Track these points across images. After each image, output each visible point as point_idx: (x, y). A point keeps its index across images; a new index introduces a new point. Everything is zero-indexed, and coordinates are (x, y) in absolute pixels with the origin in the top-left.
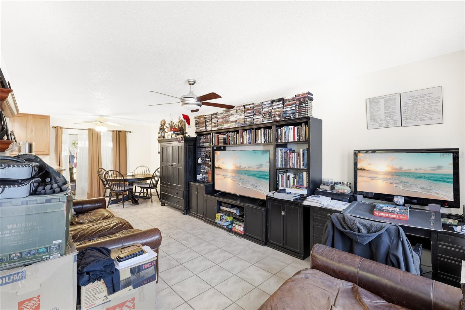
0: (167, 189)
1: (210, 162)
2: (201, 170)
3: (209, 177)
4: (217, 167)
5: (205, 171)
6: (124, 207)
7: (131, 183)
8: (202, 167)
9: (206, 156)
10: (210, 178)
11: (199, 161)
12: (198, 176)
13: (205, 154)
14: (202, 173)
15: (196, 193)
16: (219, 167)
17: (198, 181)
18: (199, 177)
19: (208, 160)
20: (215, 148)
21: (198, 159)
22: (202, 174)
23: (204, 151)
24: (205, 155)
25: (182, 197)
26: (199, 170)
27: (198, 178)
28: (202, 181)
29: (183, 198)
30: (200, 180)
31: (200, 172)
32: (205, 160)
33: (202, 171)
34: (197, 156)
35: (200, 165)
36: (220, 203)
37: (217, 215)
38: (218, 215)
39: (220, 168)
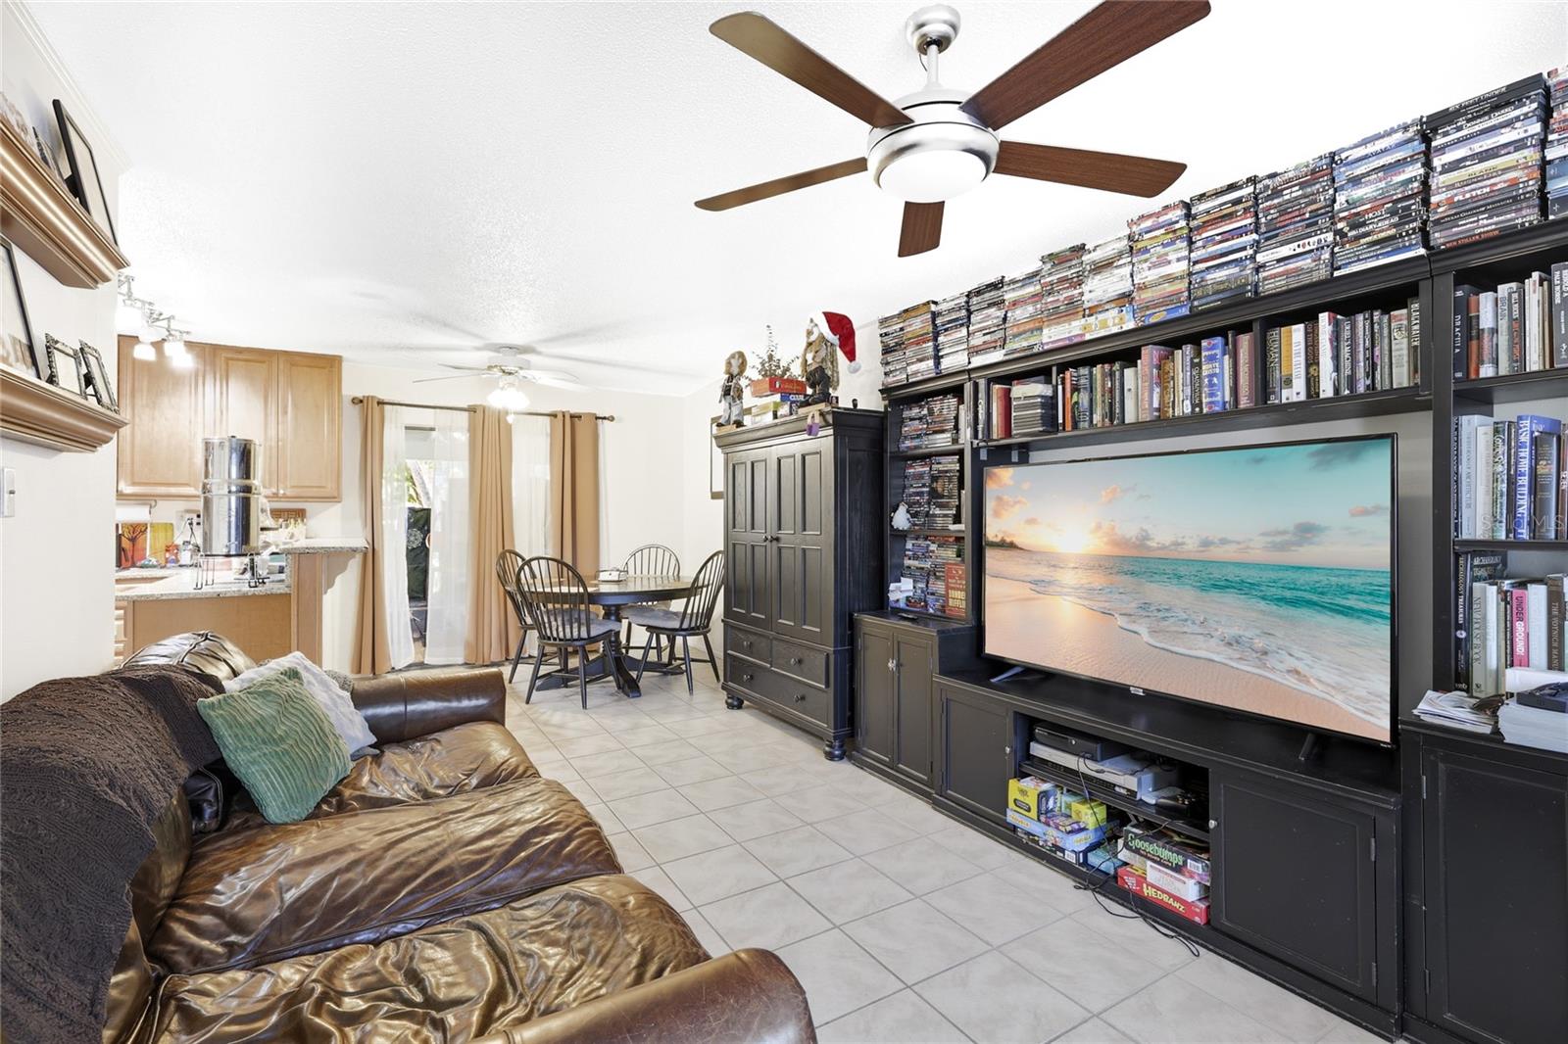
0: (752, 638)
1: (957, 519)
2: (907, 562)
3: (953, 594)
4: (998, 540)
5: (927, 565)
6: (585, 706)
7: (613, 608)
8: (909, 545)
9: (934, 494)
10: (959, 599)
11: (901, 519)
12: (892, 586)
13: (924, 486)
14: (911, 576)
15: (891, 665)
16: (1008, 540)
17: (896, 612)
18: (901, 590)
19: (945, 516)
20: (983, 456)
21: (895, 509)
22: (911, 580)
23: (921, 476)
24: (929, 493)
25: (824, 681)
26: (896, 560)
27: (892, 597)
28: (916, 612)
29: (827, 685)
30: (902, 605)
31: (901, 572)
32: (927, 514)
33: (909, 567)
34: (889, 500)
35: (902, 536)
36: (1028, 727)
37: (1014, 787)
38: (1024, 790)
39: (1012, 546)
